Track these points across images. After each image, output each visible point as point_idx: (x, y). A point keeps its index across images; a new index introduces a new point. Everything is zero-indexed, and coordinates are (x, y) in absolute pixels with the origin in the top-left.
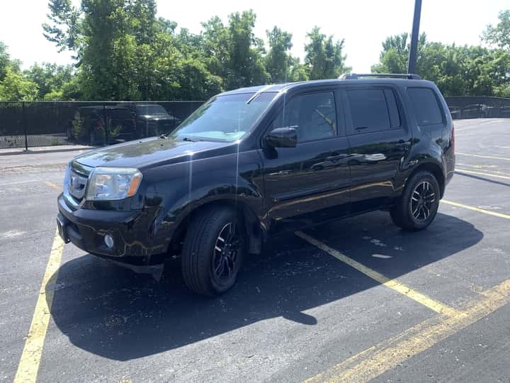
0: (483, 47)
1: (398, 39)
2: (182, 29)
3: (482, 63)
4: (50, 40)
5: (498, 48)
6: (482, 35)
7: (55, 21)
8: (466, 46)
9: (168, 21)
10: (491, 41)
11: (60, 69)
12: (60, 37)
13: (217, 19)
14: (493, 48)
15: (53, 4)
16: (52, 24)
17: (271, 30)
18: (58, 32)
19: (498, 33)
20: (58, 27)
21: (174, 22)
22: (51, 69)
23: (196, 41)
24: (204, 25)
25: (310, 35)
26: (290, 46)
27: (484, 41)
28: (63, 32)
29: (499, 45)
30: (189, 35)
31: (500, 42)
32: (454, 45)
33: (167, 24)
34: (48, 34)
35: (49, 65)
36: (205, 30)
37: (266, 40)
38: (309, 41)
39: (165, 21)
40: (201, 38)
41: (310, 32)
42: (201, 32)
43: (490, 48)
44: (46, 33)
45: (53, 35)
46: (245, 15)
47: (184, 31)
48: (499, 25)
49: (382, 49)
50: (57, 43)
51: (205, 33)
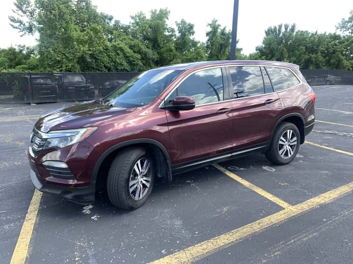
0: (337, 34)
1: (275, 28)
2: (116, 21)
3: (336, 45)
4: (14, 28)
5: (349, 34)
6: (337, 26)
7: (18, 14)
8: (325, 33)
9: (107, 15)
10: (344, 29)
11: (28, 48)
12: (22, 25)
13: (141, 14)
14: (345, 35)
15: (16, 3)
16: (16, 17)
17: (179, 22)
18: (21, 22)
19: (349, 24)
20: (21, 18)
21: (111, 16)
22: (21, 49)
23: (126, 29)
24: (132, 18)
25: (210, 25)
26: (193, 33)
27: (339, 30)
28: (24, 23)
29: (350, 33)
30: (121, 25)
31: (350, 31)
32: (316, 32)
33: (106, 17)
34: (13, 24)
35: (19, 46)
36: (133, 21)
37: (176, 29)
38: (209, 29)
39: (105, 15)
40: (129, 27)
41: (210, 23)
42: (130, 23)
43: (343, 35)
44: (12, 23)
45: (17, 25)
46: (161, 11)
47: (117, 22)
48: (349, 18)
49: (265, 35)
50: (19, 30)
51: (133, 24)
